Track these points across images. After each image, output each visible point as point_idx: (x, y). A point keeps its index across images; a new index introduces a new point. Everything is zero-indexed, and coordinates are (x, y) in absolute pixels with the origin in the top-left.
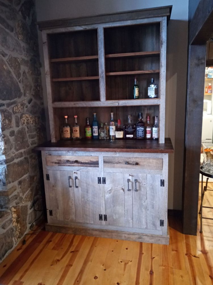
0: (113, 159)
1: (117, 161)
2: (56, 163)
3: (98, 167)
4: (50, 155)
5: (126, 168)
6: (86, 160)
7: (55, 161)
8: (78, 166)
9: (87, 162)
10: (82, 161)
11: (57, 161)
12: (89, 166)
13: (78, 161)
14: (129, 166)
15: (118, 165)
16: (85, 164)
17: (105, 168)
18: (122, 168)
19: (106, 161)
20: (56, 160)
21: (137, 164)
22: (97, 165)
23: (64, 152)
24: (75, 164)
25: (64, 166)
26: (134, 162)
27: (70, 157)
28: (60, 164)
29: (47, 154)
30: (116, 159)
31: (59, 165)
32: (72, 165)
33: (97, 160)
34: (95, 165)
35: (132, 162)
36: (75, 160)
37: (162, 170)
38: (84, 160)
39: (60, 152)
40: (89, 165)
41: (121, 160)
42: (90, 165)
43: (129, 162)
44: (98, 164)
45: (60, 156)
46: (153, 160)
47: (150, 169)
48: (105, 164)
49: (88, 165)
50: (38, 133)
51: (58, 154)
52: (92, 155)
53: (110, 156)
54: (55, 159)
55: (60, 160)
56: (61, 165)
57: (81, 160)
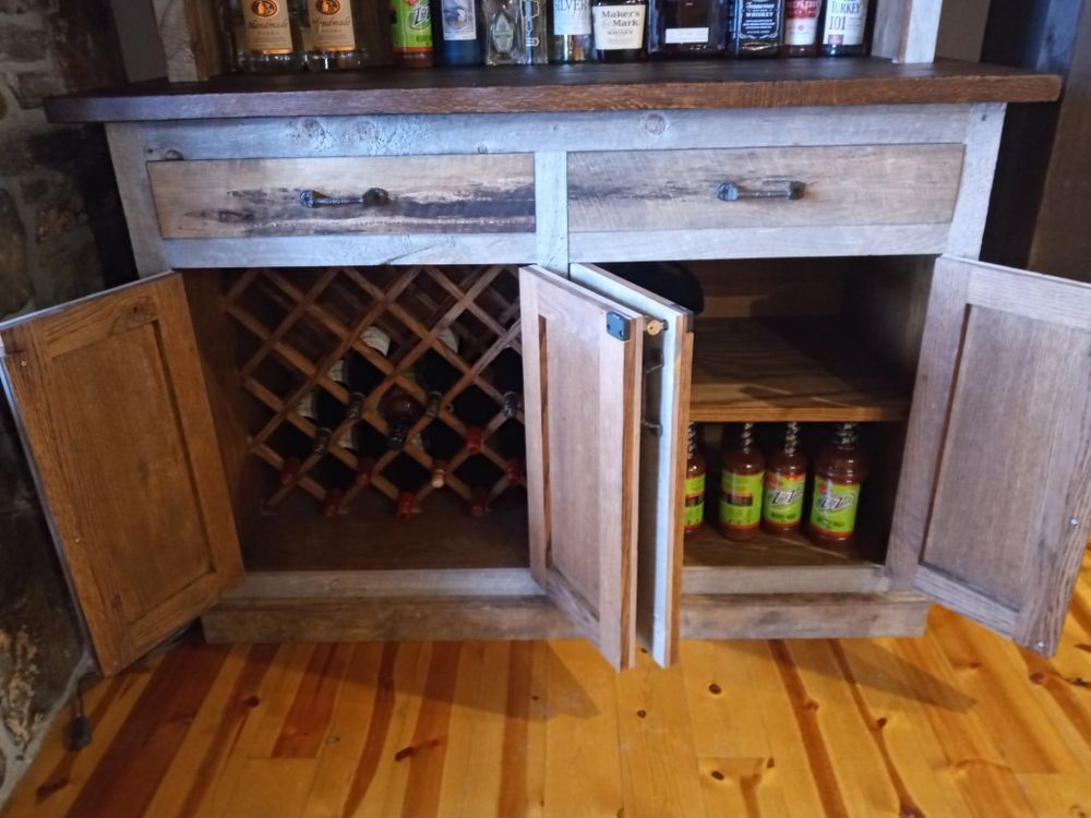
0: (639, 170)
1: (662, 182)
2: (225, 216)
3: (532, 229)
4: (180, 158)
5: (723, 225)
6: (445, 188)
7: (221, 206)
8: (390, 229)
9: (455, 198)
10: (420, 197)
11: (233, 206)
12: (465, 229)
13: (386, 193)
14: (743, 208)
15: (671, 207)
16: (435, 216)
17: (578, 237)
18: (692, 225)
19: (586, 186)
20: (222, 191)
21: (798, 192)
22: (522, 219)
23: (282, 133)
24: (369, 219)
25: (290, 232)
26: (776, 180)
27: (331, 164)
28: (259, 226)
29: (155, 156)
30: (660, 162)
31: (250, 234)
32: (349, 222)
33: (525, 180)
34: (509, 214)
35: (767, 183)
36: (362, 187)
37: (951, 220)
38: (428, 183)
39: (248, 135)
40: (470, 221)
41: (691, 170)
42: (477, 216)
43: (742, 179)
44: (531, 210)
45: (252, 162)
46: (903, 161)
47: (873, 224)
48: (580, 208)
49: (462, 221)
50: (58, 29)
51: (237, 146)
52: (490, 145)
53: (614, 146)
54: (220, 189)
55: (258, 196)
56: (265, 233)
57: (409, 184)
